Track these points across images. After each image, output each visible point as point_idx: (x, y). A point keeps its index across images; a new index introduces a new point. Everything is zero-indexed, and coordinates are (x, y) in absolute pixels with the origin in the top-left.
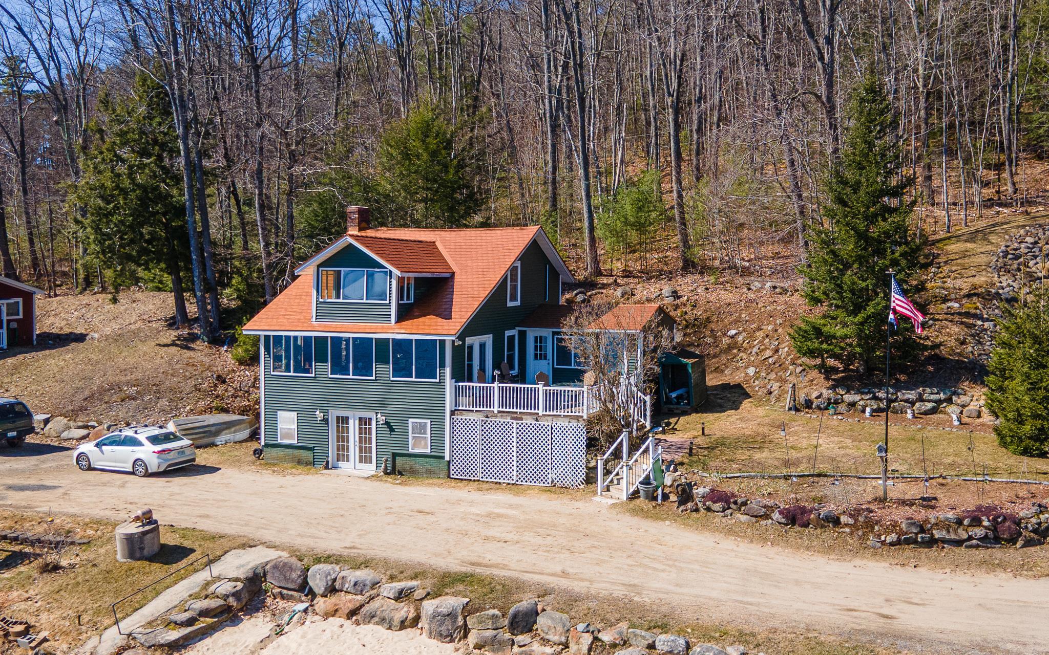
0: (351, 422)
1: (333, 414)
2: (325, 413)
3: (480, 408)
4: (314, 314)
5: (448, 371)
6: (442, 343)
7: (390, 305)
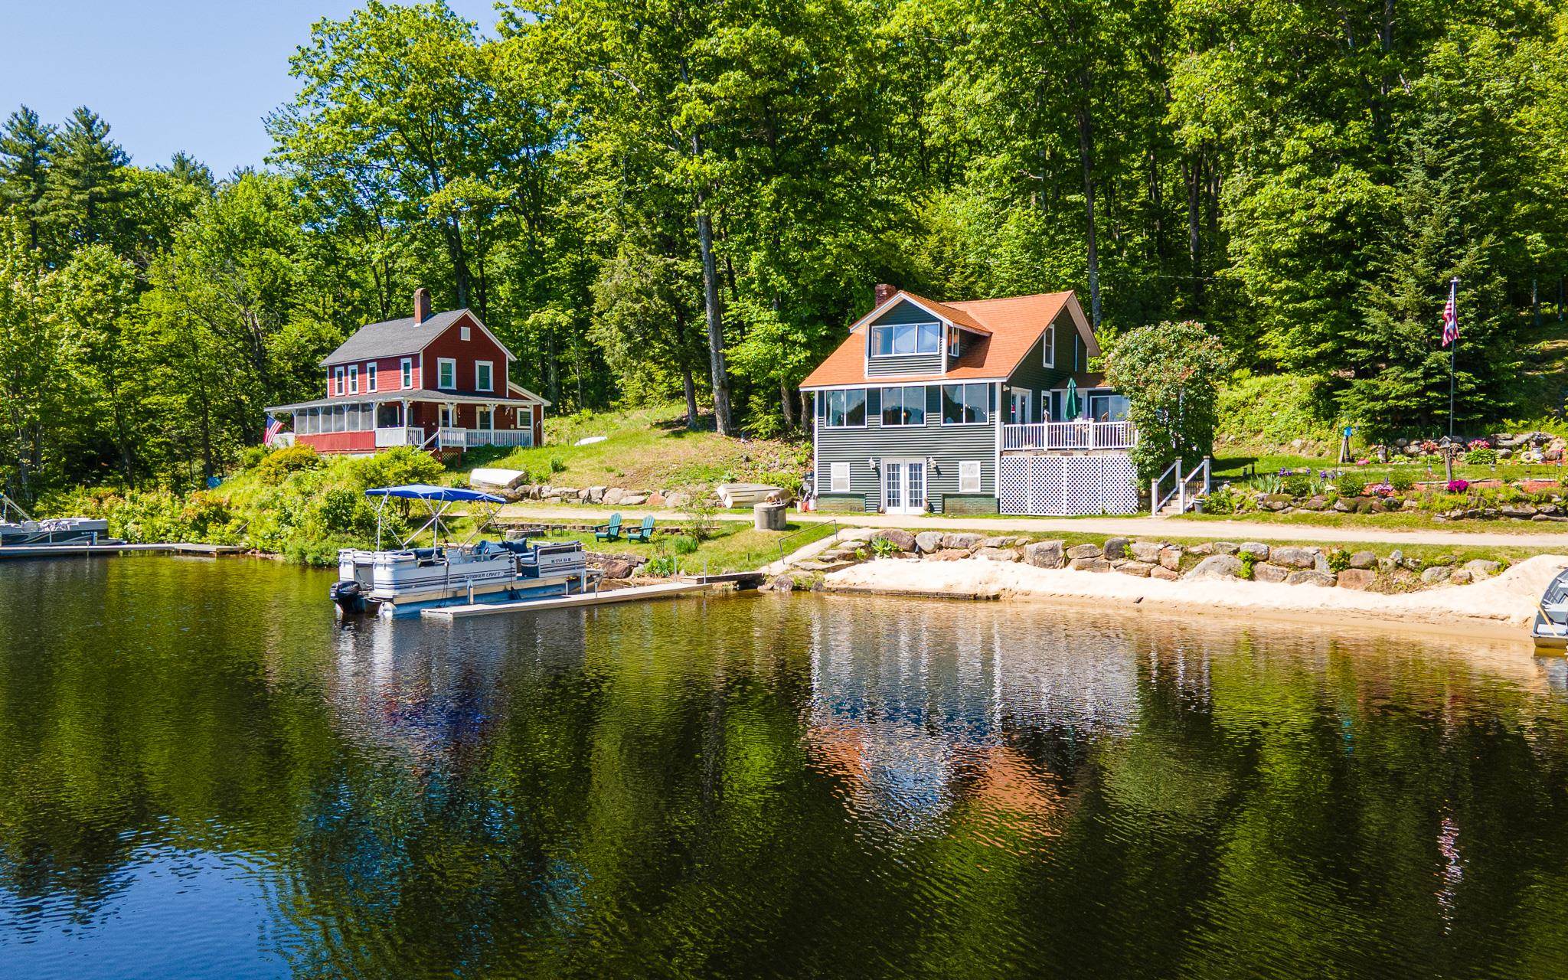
0: (901, 469)
1: (885, 462)
2: (877, 461)
3: (1030, 447)
4: (866, 369)
5: (998, 413)
6: (992, 386)
7: (940, 355)
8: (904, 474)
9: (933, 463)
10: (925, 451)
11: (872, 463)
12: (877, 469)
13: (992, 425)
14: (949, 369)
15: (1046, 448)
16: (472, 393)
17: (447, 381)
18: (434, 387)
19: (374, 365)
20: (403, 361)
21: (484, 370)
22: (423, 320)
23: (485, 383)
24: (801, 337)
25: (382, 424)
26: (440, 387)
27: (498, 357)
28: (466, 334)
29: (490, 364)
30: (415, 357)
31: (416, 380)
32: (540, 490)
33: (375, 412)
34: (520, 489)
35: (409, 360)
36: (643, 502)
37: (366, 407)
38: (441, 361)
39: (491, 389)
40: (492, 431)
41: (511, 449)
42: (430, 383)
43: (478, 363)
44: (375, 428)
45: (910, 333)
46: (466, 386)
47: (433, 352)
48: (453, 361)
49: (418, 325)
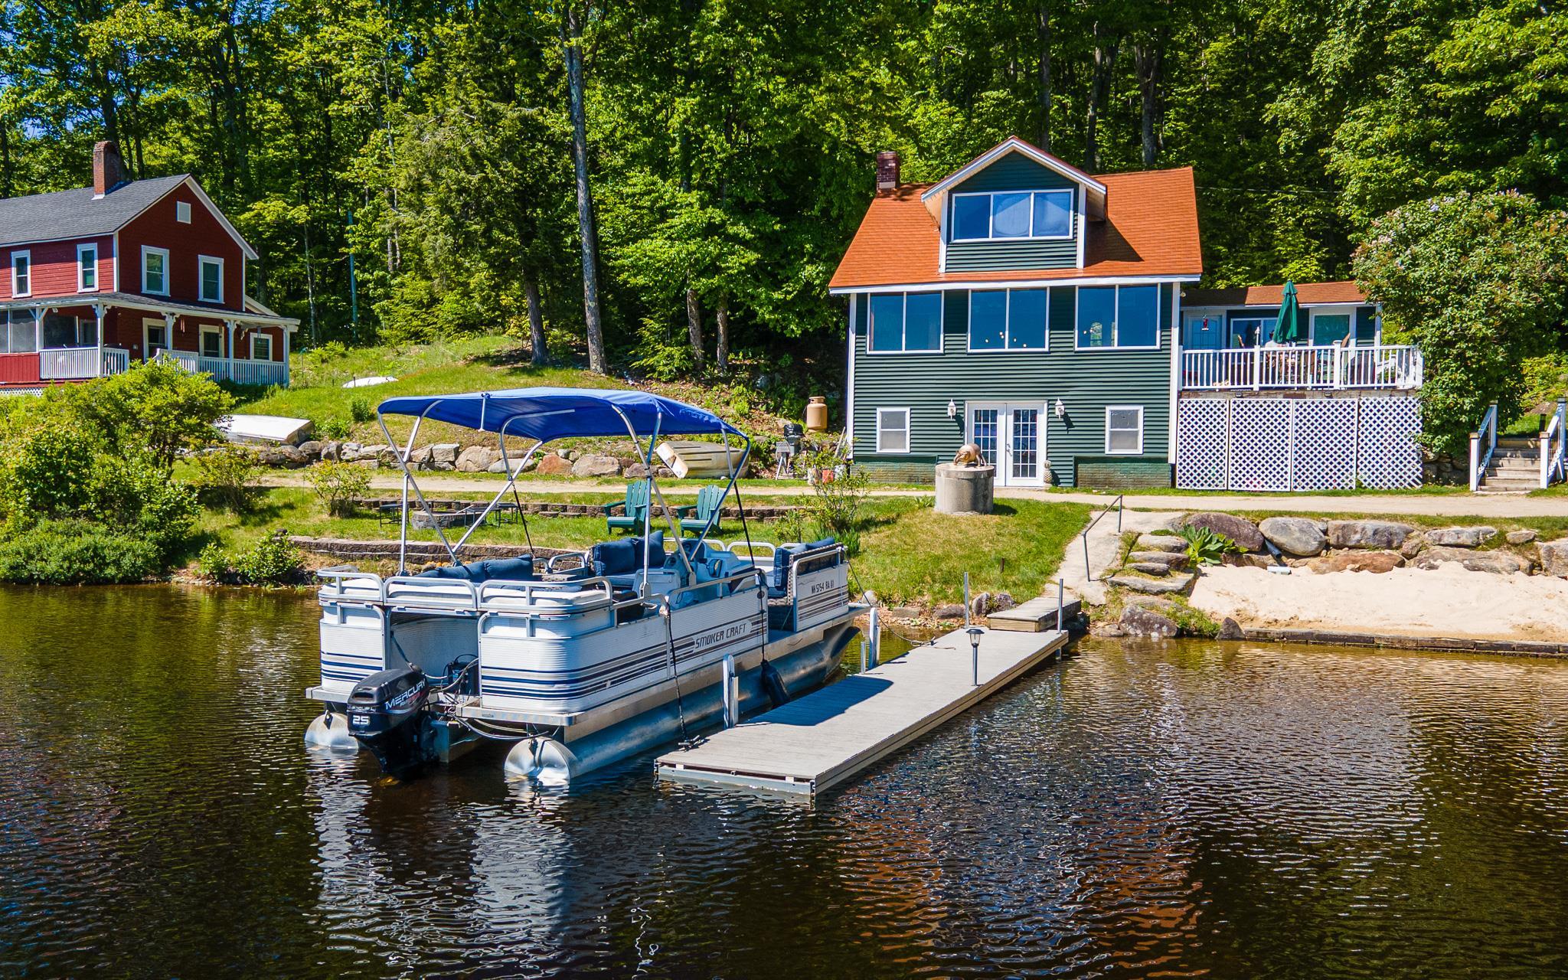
0: (1000, 418)
1: (972, 406)
2: (960, 405)
3: (1226, 384)
4: (942, 262)
5: (1175, 332)
6: (1167, 288)
7: (1074, 240)
8: (1005, 425)
9: (1059, 408)
10: (1047, 391)
11: (951, 409)
12: (959, 419)
13: (1166, 349)
14: (1088, 262)
15: (1256, 386)
16: (192, 300)
17: (155, 281)
18: (137, 291)
19: (26, 254)
20: (81, 248)
21: (211, 269)
22: (109, 188)
23: (211, 292)
24: (742, 230)
25: (50, 342)
26: (144, 290)
27: (232, 254)
28: (184, 213)
29: (219, 261)
30: (104, 242)
31: (105, 278)
32: (339, 449)
33: (38, 324)
34: (306, 447)
35: (93, 247)
36: (532, 468)
37: (23, 315)
38: (146, 250)
39: (221, 300)
40: (232, 360)
41: (264, 388)
42: (130, 283)
43: (203, 259)
44: (39, 349)
45: (1020, 205)
46: (183, 292)
47: (136, 234)
48: (164, 253)
49: (101, 196)
